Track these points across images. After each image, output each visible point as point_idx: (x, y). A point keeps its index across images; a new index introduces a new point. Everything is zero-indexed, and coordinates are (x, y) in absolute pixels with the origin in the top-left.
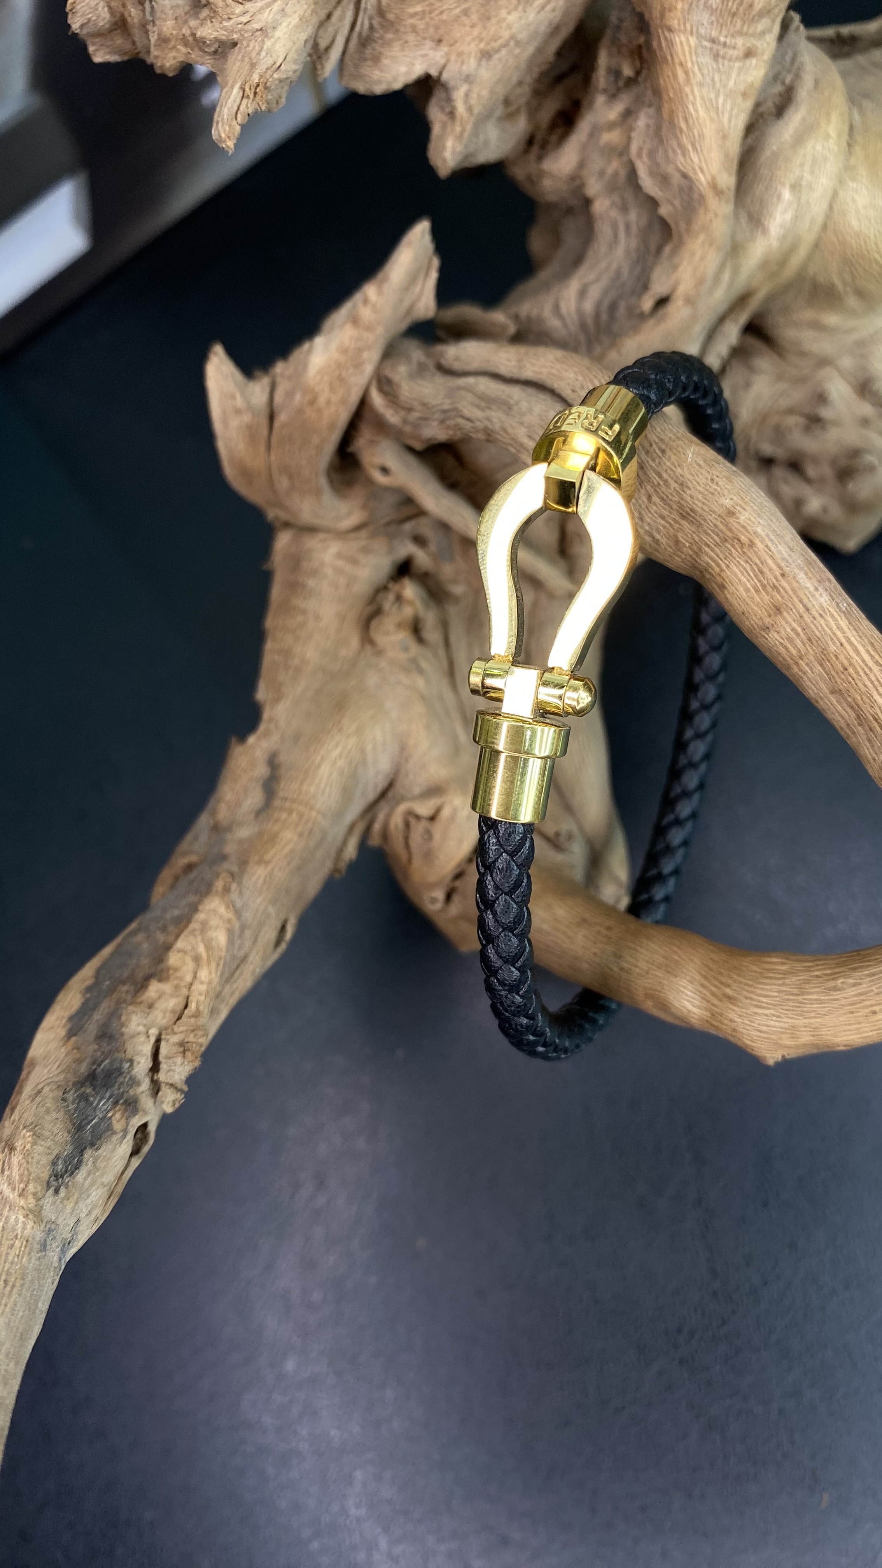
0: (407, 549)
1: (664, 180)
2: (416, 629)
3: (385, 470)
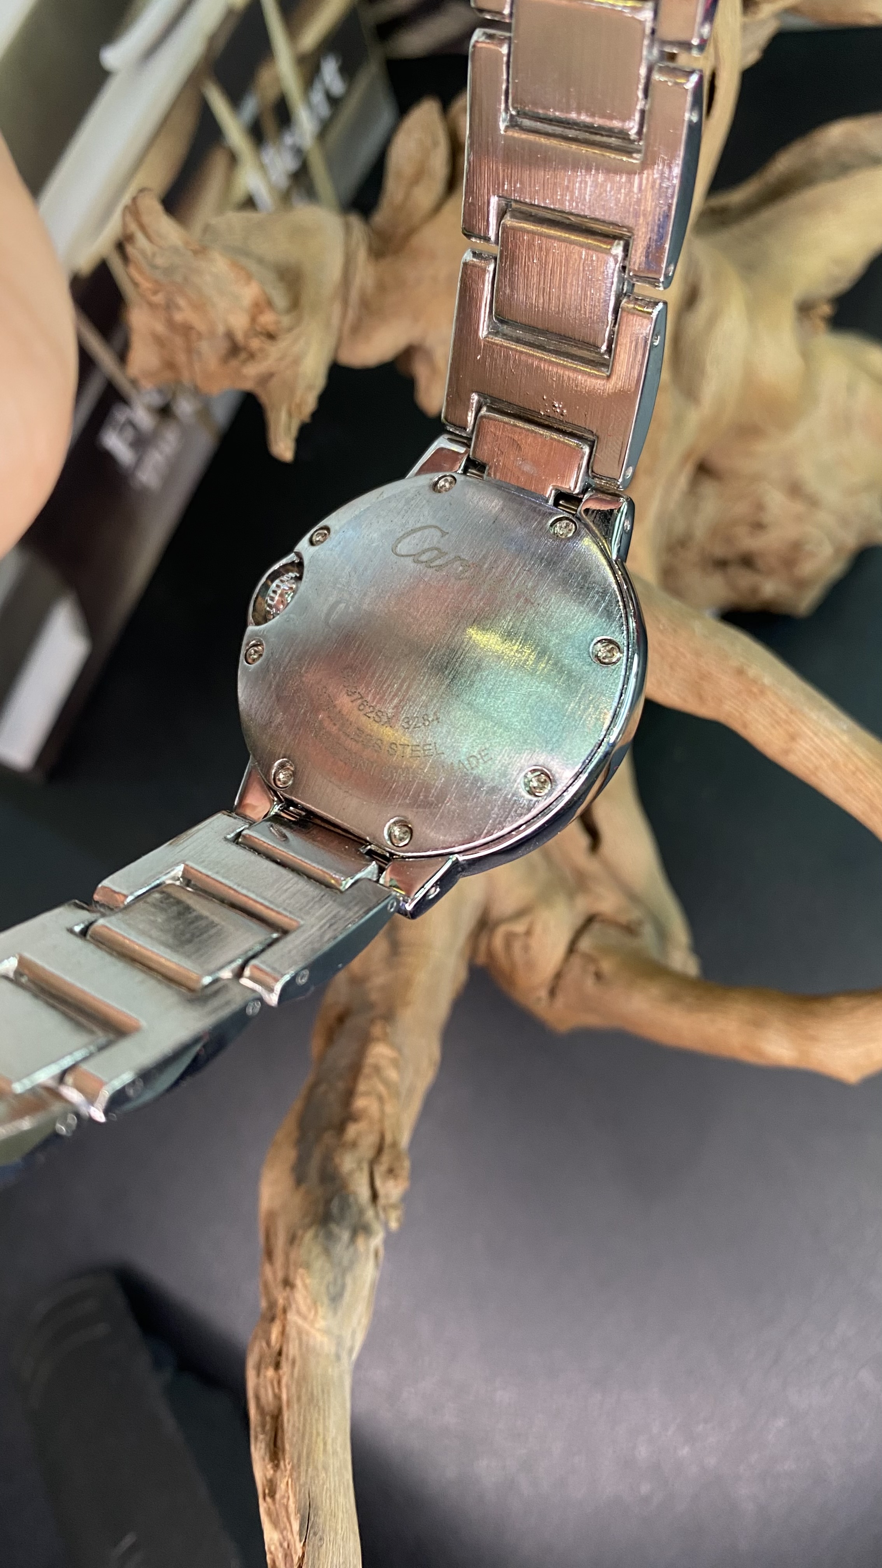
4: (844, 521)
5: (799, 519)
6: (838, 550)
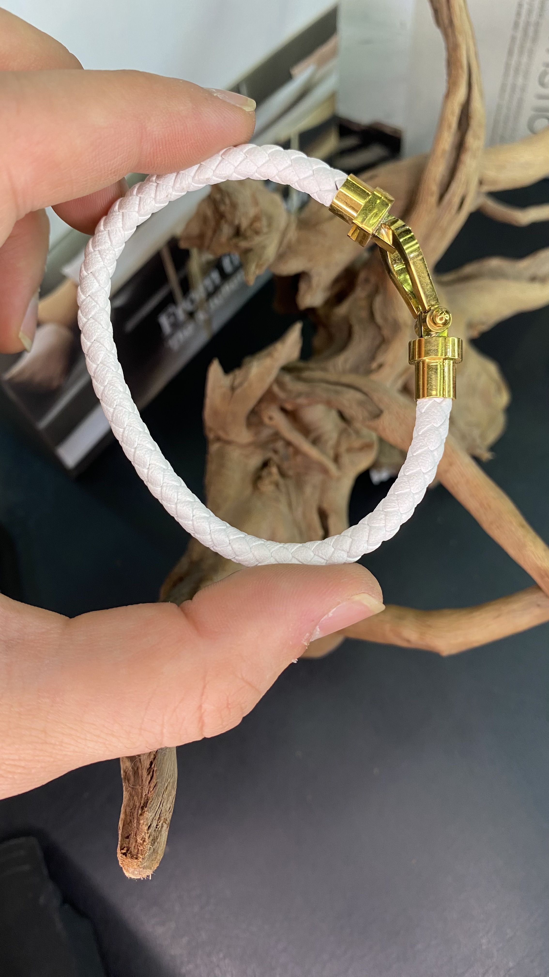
0: (270, 454)
1: (385, 319)
2: (277, 485)
3: (271, 418)
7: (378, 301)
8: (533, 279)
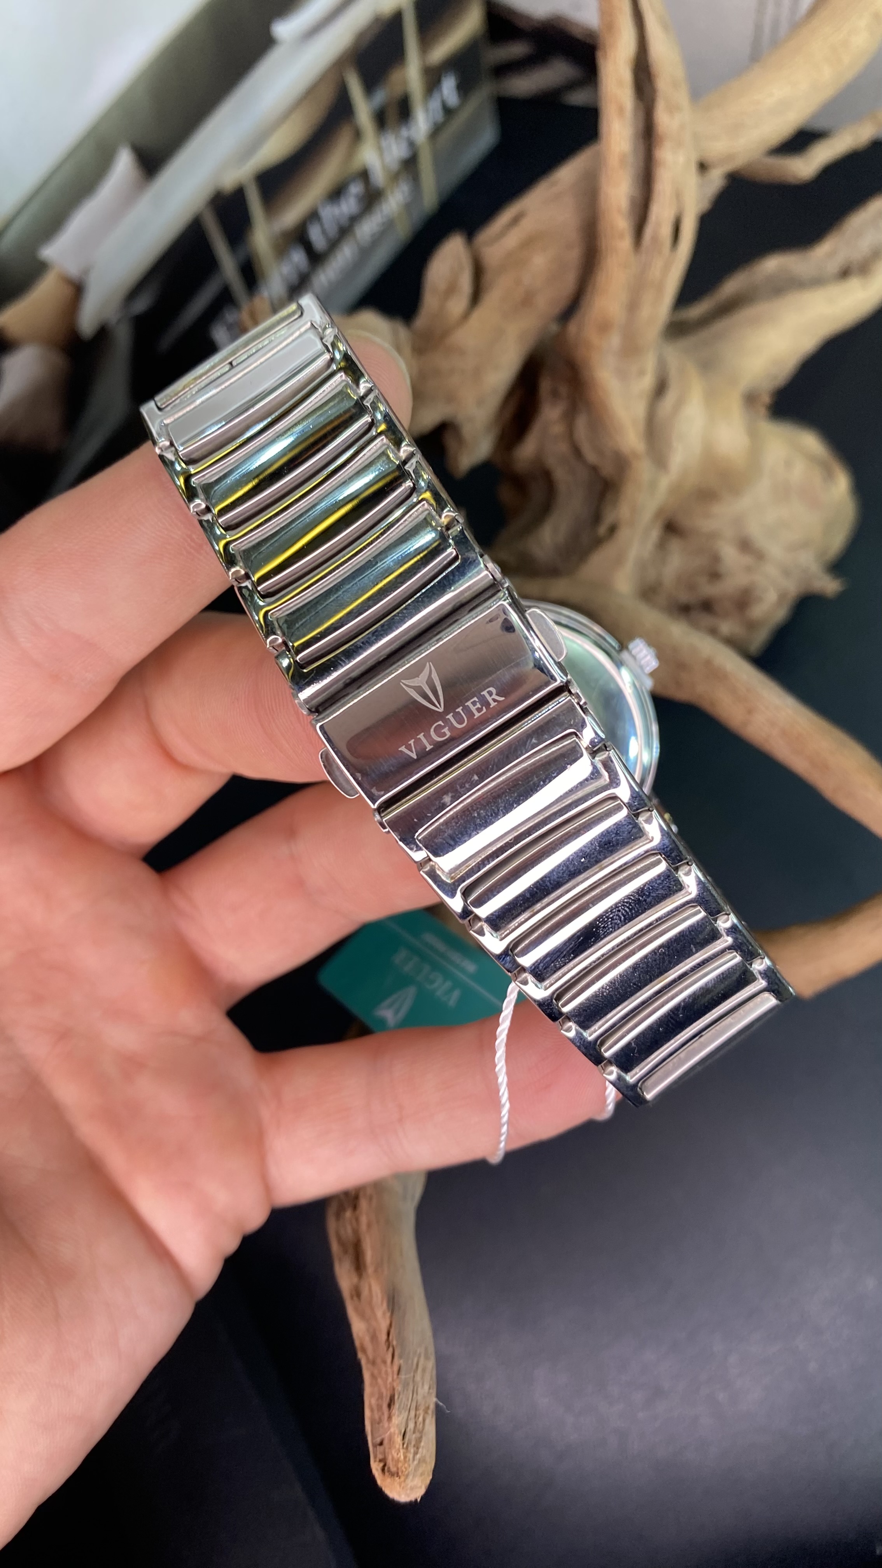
1: (600, 453)
4: (786, 573)
5: (749, 569)
6: (782, 596)
7: (581, 424)
8: (845, 273)
